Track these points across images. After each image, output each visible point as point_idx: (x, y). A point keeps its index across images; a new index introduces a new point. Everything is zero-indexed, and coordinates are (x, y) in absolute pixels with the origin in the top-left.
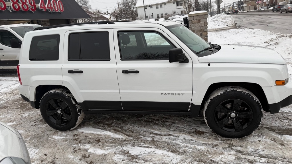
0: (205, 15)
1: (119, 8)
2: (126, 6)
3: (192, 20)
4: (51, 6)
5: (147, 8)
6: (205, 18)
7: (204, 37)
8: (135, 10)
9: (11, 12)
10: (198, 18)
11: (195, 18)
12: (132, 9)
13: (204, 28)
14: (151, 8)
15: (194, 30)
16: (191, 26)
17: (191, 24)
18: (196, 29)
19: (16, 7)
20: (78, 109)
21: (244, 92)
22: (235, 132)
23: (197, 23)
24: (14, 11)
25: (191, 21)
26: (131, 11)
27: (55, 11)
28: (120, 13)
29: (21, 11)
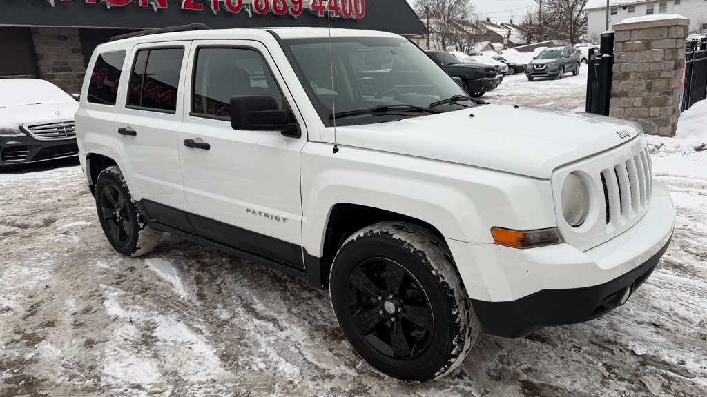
0: (668, 27)
1: (540, 12)
2: (561, 6)
3: (623, 42)
4: (336, 4)
5: (616, 13)
6: (668, 35)
7: (658, 94)
8: (582, 16)
9: (250, 15)
10: (644, 36)
11: (635, 35)
12: (576, 14)
13: (662, 66)
14: (629, 12)
15: (627, 70)
16: (618, 58)
17: (621, 55)
18: (636, 69)
19: (262, 5)
20: (138, 215)
21: (409, 245)
22: (392, 358)
23: (640, 51)
24: (258, 14)
25: (620, 45)
26: (571, 19)
27: (344, 16)
28: (540, 25)
29: (271, 13)
